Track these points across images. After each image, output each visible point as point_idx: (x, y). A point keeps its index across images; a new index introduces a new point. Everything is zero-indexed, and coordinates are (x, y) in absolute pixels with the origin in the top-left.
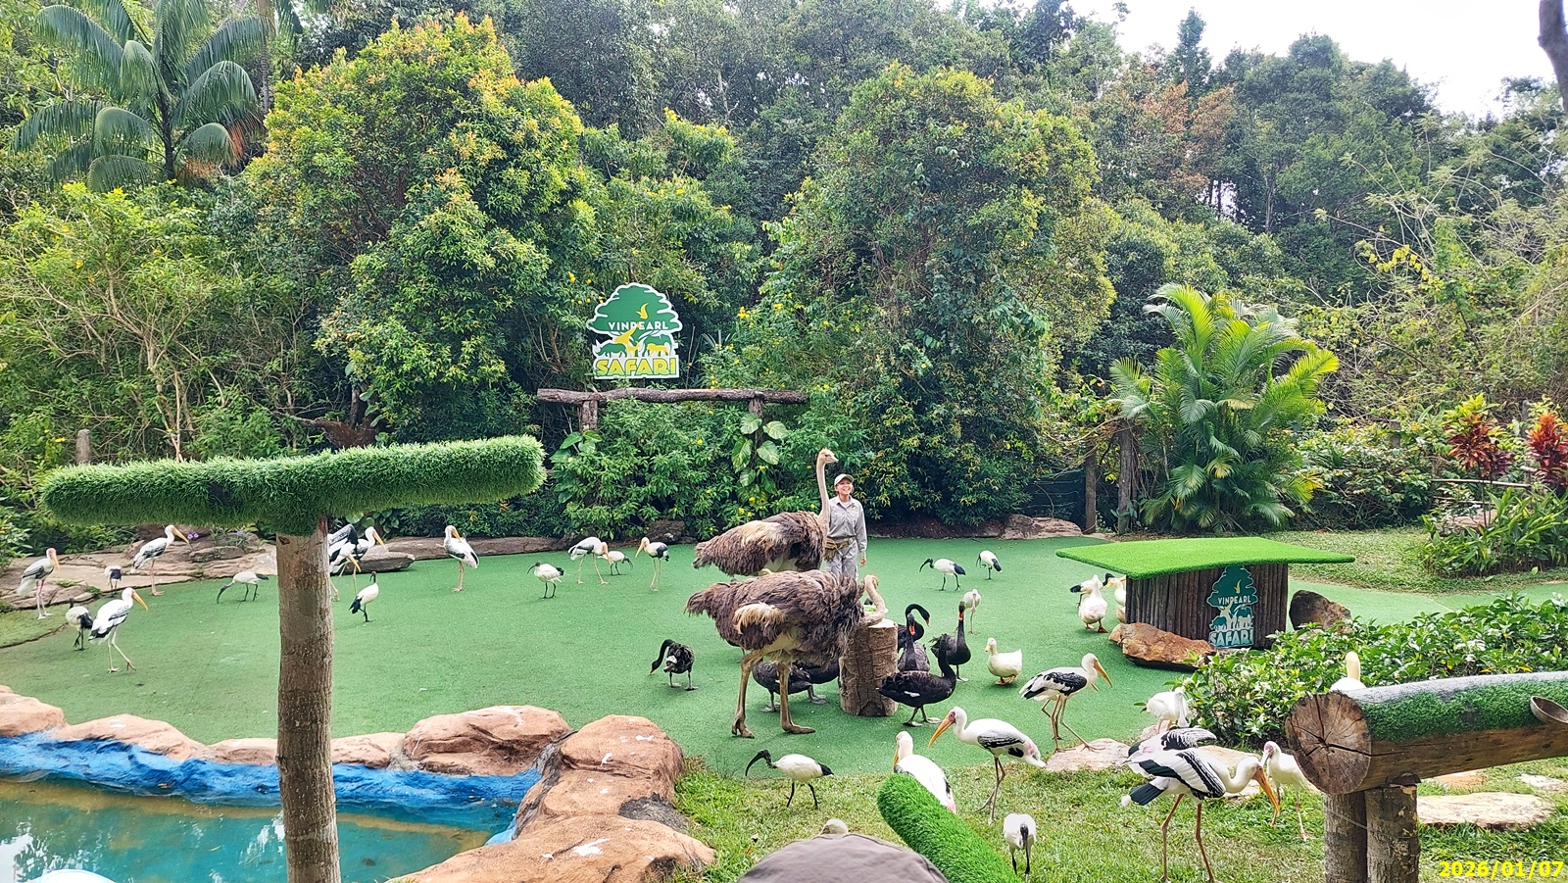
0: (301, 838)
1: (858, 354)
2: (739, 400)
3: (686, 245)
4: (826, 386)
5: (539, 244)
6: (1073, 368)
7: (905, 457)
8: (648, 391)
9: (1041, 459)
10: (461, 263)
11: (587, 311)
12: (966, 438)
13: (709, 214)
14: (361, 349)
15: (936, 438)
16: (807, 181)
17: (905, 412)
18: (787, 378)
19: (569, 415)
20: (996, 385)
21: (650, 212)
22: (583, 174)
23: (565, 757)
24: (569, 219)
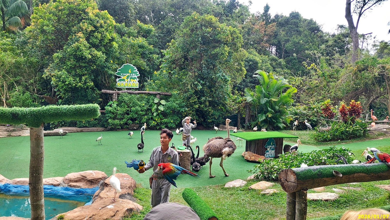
0: (35, 203)
1: (184, 84)
2: (154, 94)
3: (141, 55)
4: (176, 92)
5: (103, 53)
6: (236, 90)
7: (195, 110)
8: (130, 91)
9: (227, 111)
10: (82, 56)
11: (115, 70)
12: (210, 106)
13: (148, 47)
14: (55, 78)
15: (203, 106)
16: (173, 40)
17: (195, 99)
18: (166, 89)
19: (110, 97)
20: (217, 93)
21: (132, 46)
22: (115, 35)
23: (106, 183)
24: (111, 46)
